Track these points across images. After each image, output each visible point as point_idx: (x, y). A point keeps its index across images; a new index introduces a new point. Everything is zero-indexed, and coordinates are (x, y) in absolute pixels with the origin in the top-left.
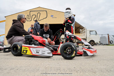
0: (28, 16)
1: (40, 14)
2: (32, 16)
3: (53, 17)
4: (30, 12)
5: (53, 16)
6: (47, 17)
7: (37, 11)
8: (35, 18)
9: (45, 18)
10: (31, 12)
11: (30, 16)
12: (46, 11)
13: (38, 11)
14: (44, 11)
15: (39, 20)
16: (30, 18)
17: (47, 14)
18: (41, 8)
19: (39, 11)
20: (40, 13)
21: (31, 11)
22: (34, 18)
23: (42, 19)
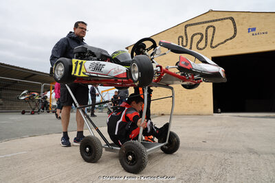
0: (181, 39)
1: (214, 30)
2: (192, 39)
3: (254, 32)
4: (186, 27)
5: (254, 29)
6: (235, 34)
7: (204, 23)
8: (201, 40)
9: (231, 39)
10: (188, 28)
11: (187, 39)
12: (232, 19)
13: (206, 22)
14: (225, 19)
15: (213, 45)
16: (187, 42)
17: (235, 25)
18: (216, 14)
19: (211, 21)
20: (214, 27)
21: (187, 25)
22: (198, 43)
23: (222, 43)
